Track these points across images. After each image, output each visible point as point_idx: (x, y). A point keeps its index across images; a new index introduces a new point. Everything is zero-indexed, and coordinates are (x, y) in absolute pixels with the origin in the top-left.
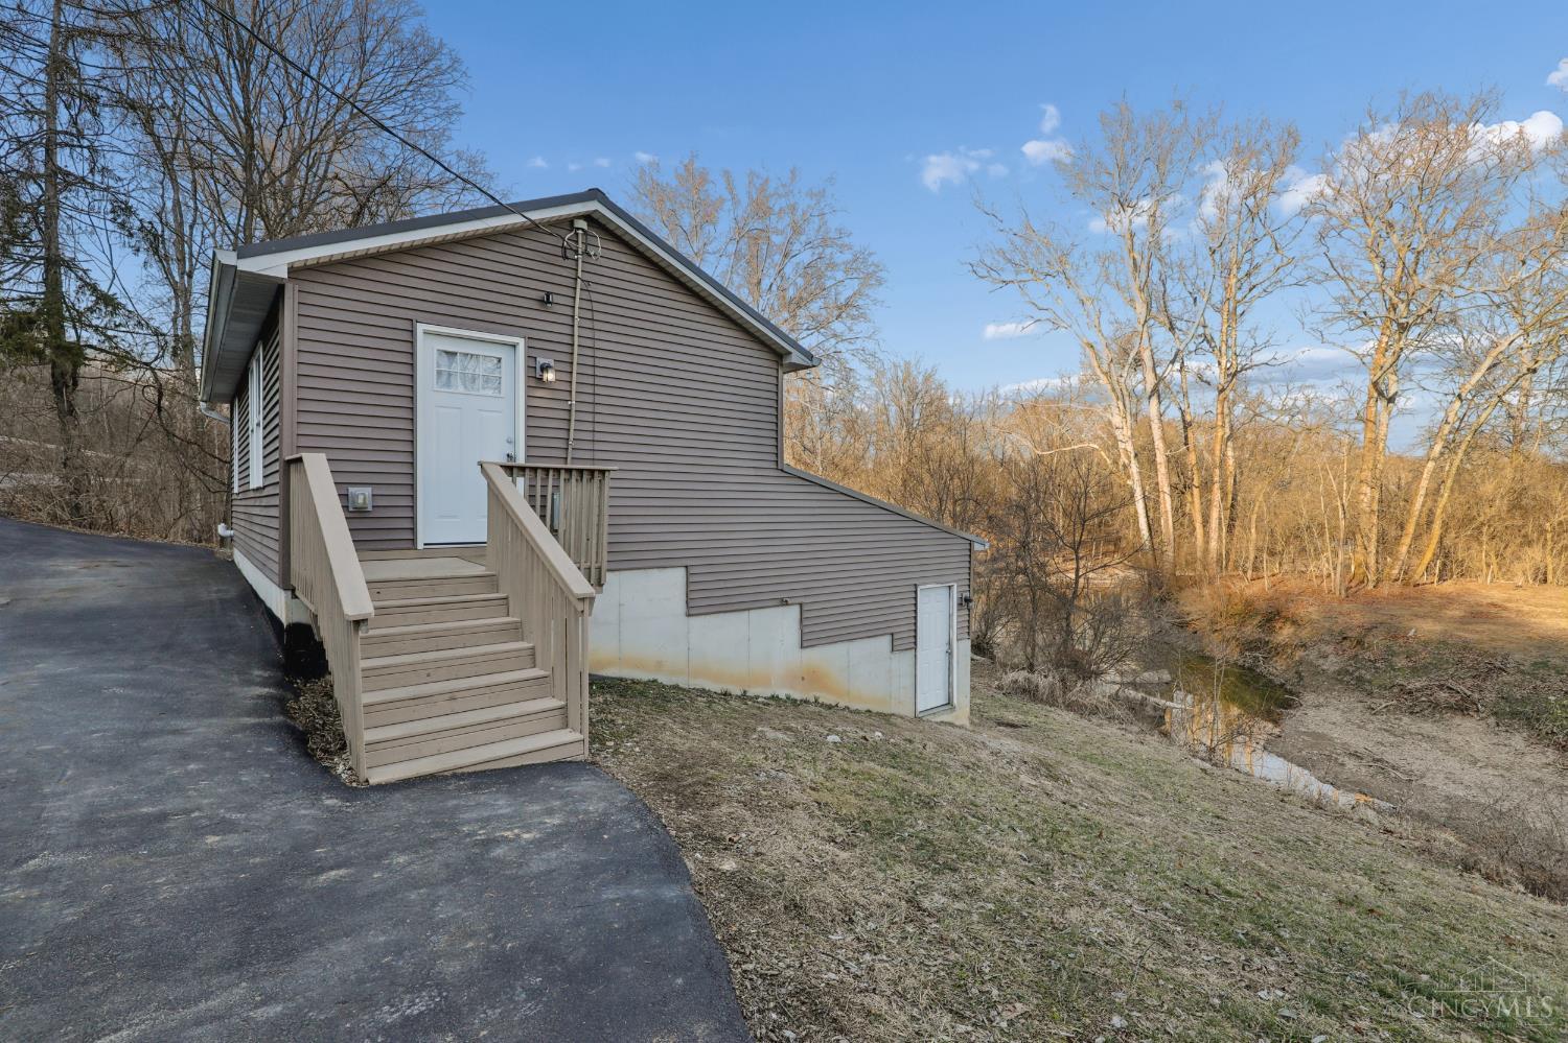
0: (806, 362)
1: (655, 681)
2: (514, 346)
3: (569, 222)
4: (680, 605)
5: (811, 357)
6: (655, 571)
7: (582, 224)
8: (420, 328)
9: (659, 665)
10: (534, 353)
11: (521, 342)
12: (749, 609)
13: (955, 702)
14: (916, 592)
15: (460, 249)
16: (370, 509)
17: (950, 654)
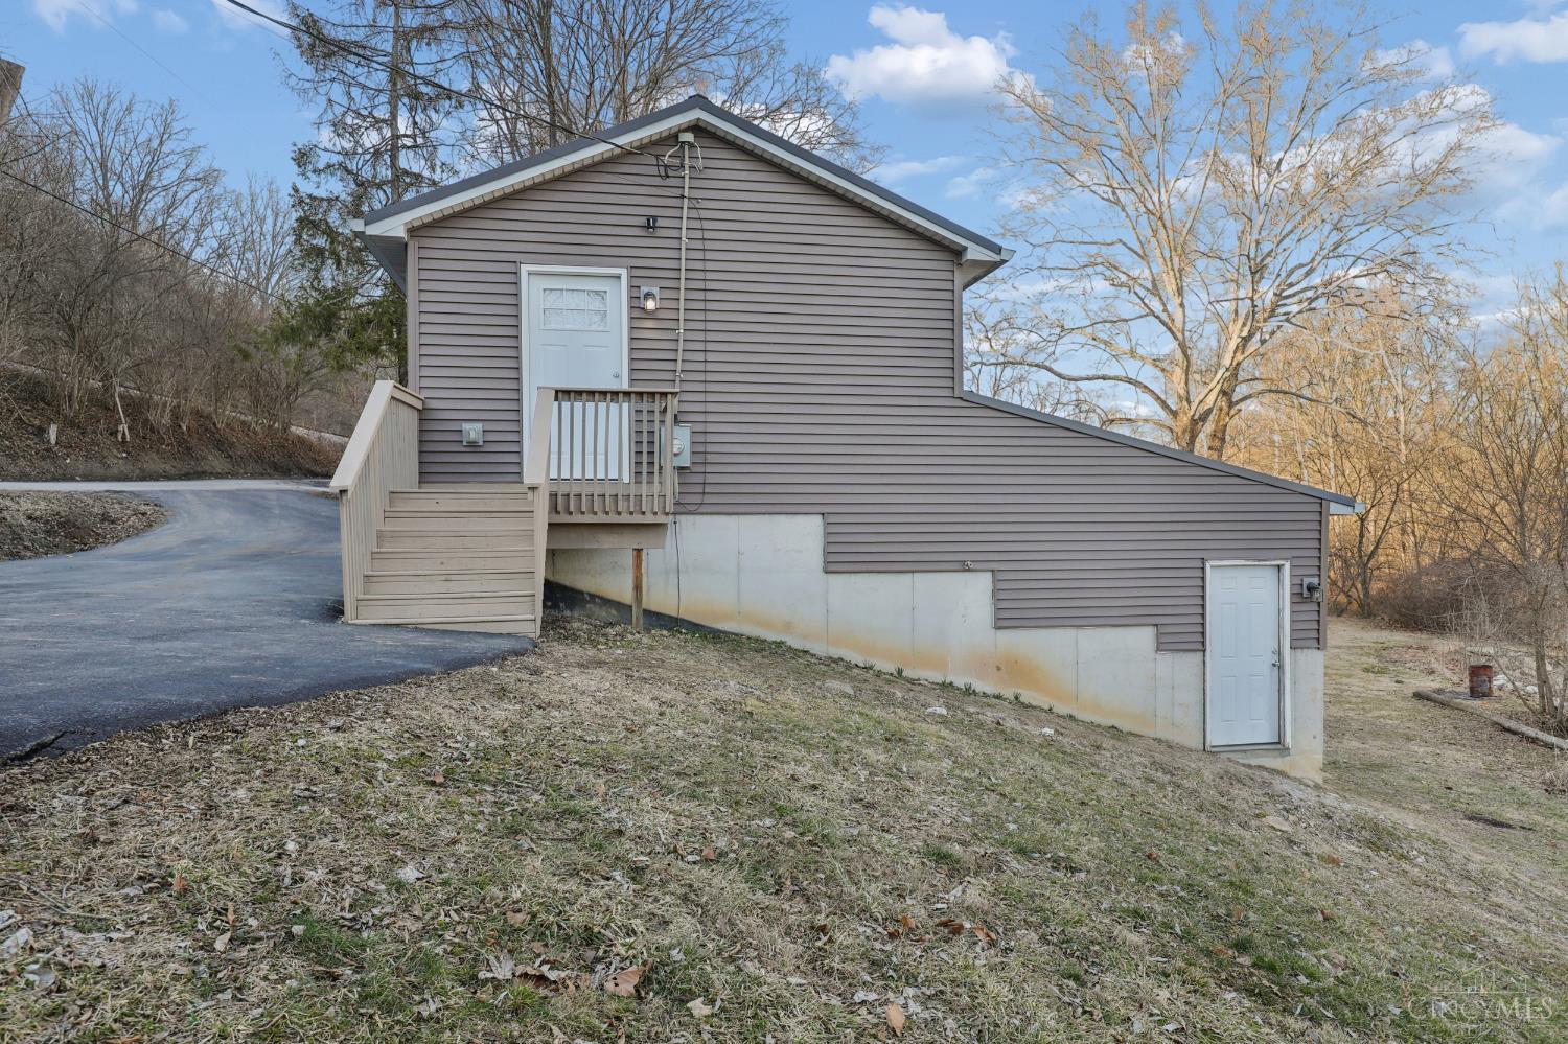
0: (992, 257)
1: (782, 642)
2: (618, 277)
3: (672, 138)
4: (815, 558)
5: (998, 250)
6: (783, 517)
7: (688, 137)
8: (524, 269)
9: (788, 627)
10: (636, 282)
11: (624, 272)
12: (913, 572)
13: (1288, 740)
14: (1203, 569)
15: (561, 186)
16: (481, 444)
17: (1279, 667)
